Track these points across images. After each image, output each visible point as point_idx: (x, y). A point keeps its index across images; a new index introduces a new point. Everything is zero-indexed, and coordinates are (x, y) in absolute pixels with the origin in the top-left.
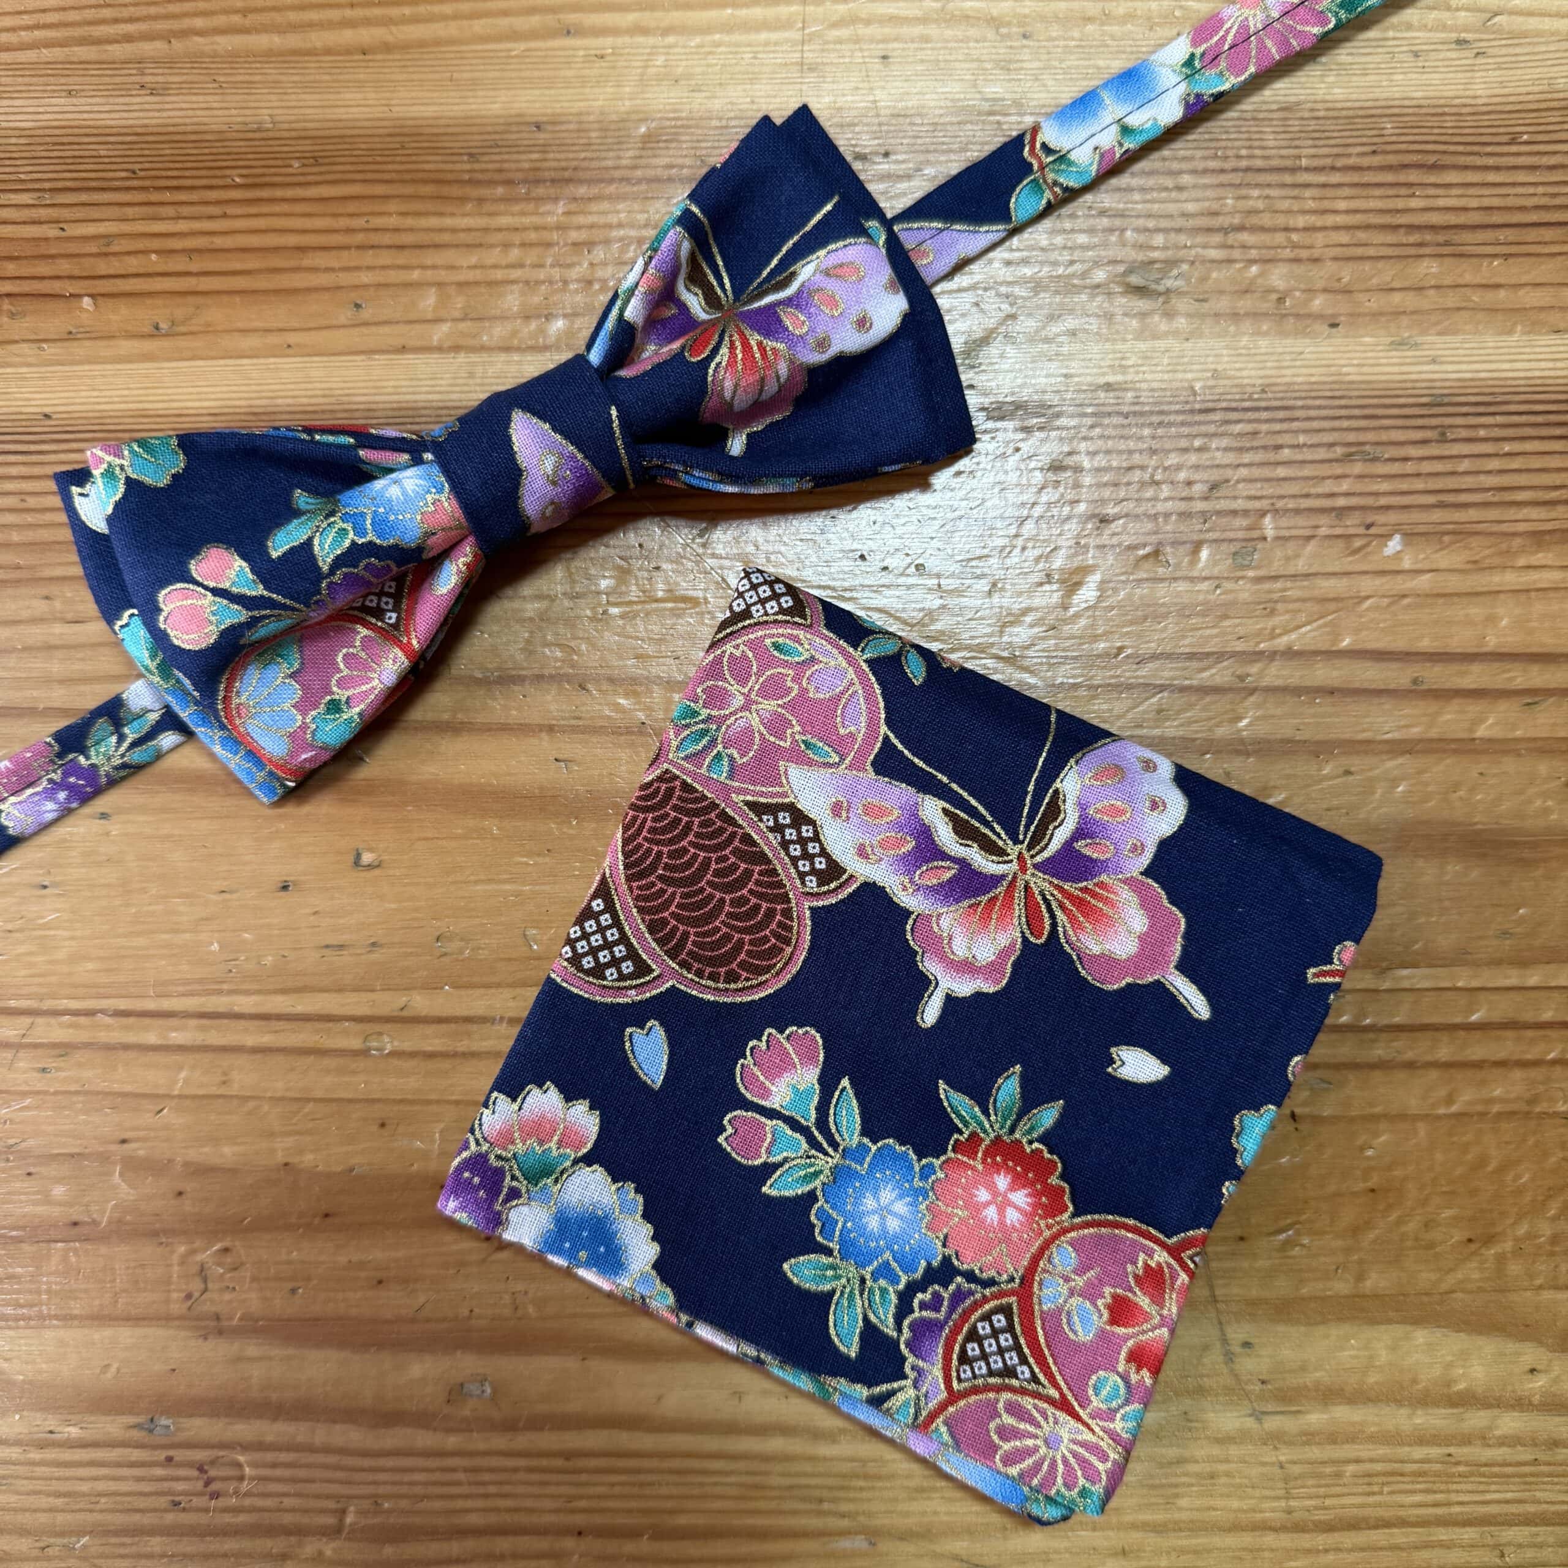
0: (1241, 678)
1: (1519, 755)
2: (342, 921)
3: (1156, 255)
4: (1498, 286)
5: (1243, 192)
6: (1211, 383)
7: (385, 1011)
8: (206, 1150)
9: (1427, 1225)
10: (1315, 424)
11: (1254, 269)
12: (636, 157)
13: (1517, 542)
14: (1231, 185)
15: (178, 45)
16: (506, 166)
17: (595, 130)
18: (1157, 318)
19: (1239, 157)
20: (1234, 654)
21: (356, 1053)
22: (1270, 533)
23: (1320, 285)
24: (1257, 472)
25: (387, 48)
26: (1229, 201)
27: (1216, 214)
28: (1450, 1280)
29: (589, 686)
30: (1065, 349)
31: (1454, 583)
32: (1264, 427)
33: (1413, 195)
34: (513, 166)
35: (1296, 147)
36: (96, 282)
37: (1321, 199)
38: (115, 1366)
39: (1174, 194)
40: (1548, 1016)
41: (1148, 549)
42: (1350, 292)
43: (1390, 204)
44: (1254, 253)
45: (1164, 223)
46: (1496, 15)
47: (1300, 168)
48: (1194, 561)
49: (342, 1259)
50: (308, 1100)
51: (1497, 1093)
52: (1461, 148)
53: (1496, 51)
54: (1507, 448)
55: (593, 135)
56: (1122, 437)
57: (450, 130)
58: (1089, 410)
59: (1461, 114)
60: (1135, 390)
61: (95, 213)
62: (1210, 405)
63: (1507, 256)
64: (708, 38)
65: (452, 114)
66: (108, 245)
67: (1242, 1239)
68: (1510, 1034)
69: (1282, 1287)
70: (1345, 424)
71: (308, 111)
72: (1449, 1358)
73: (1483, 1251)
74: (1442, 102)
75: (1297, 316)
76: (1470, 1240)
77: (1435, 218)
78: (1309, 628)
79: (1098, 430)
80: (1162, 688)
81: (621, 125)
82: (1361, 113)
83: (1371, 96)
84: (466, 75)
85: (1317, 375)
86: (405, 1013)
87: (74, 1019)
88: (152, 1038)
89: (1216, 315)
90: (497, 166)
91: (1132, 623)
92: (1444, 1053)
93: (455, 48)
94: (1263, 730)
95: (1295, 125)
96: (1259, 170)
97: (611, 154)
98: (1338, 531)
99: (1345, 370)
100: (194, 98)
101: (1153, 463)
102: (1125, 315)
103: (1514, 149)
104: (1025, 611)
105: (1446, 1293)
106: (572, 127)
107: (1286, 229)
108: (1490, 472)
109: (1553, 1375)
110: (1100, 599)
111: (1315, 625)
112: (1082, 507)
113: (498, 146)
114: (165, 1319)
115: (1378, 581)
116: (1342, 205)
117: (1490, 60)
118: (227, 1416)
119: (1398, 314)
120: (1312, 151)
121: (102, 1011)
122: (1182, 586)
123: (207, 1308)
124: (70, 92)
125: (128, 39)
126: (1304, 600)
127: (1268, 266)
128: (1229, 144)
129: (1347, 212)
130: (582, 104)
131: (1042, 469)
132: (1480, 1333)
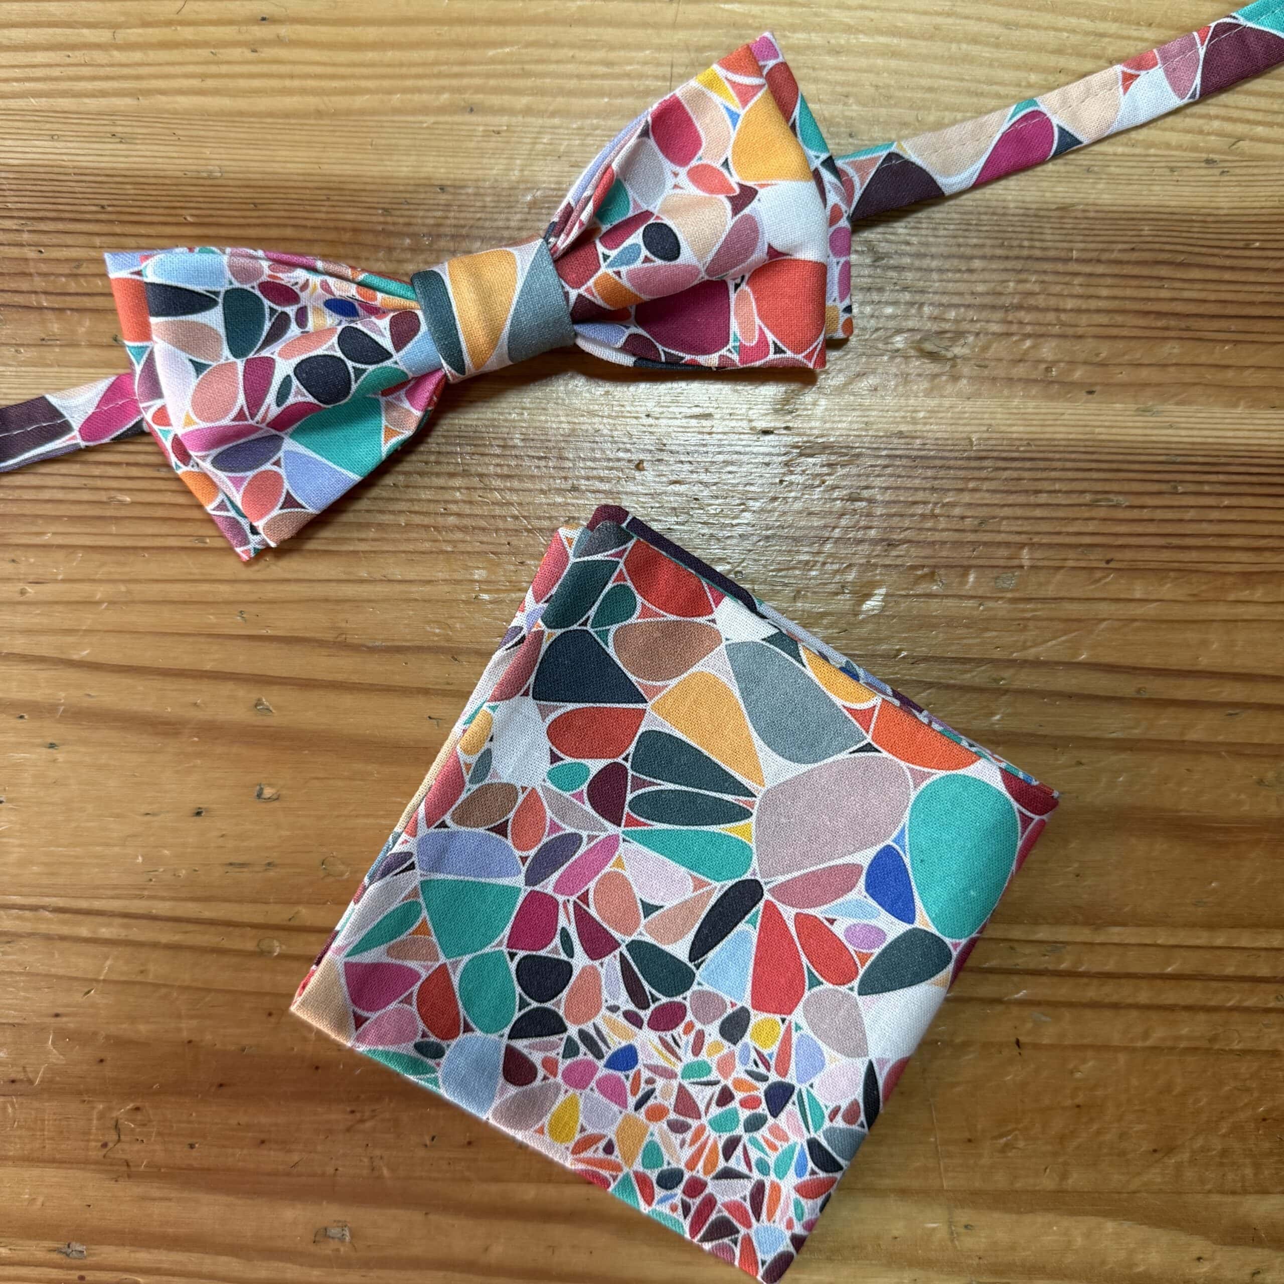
0: (996, 681)
1: (1221, 757)
2: (245, 844)
3: (947, 326)
4: (1228, 367)
5: (1023, 276)
6: (985, 435)
7: (275, 920)
8: (124, 1026)
9: (1122, 1136)
10: (1070, 475)
11: (1028, 343)
12: (522, 220)
13: (1230, 580)
14: (1014, 270)
15: (144, 102)
16: (413, 221)
17: (489, 195)
18: (944, 378)
19: (1021, 247)
20: (992, 661)
21: (252, 954)
22: (1026, 563)
23: (1082, 357)
24: (1019, 512)
25: (319, 114)
26: (1012, 284)
27: (1000, 294)
28: (1135, 1184)
29: (460, 658)
30: (867, 402)
31: (1177, 612)
32: (1026, 474)
33: (1162, 287)
34: (419, 221)
35: (1071, 241)
36: (68, 298)
37: (1088, 286)
38: (40, 1200)
39: (966, 276)
40: (1230, 970)
41: (926, 570)
42: (1107, 365)
43: (1143, 293)
44: (1029, 329)
45: (956, 300)
46: (1240, 139)
47: (1071, 259)
48: (963, 583)
49: (233, 1122)
50: (209, 990)
51: (1185, 1031)
52: (1204, 250)
53: (1238, 171)
54: (1226, 502)
55: (488, 199)
56: (909, 477)
57: (368, 187)
58: (884, 453)
59: (1205, 222)
60: (923, 438)
61: (69, 240)
62: (984, 454)
63: (1236, 342)
64: (588, 122)
65: (369, 174)
66: (78, 267)
67: (970, 1141)
68: (1198, 984)
69: (1000, 1180)
70: (1095, 475)
71: (253, 164)
72: (1132, 1246)
73: (1166, 1160)
74: (1191, 210)
75: (1062, 383)
76: (1155, 1151)
77: (1180, 308)
78: (1054, 642)
79: (889, 471)
80: (930, 685)
81: (512, 192)
82: (1125, 216)
83: (1133, 202)
84: (383, 142)
85: (1075, 434)
86: (292, 923)
87: (21, 912)
88: (84, 932)
89: (994, 379)
90: (406, 220)
91: (909, 630)
92: (1144, 997)
93: (376, 118)
94: (1014, 725)
95: (1069, 223)
96: (1038, 259)
97: (503, 216)
98: (1083, 564)
99: (1097, 430)
100: (156, 148)
101: (933, 500)
102: (919, 375)
103: (1248, 253)
104: (823, 615)
105: (1134, 1192)
106: (470, 191)
107: (1057, 310)
108: (1211, 521)
109: (1216, 1263)
110: (883, 609)
111: (1060, 640)
112: (873, 533)
113: (408, 204)
114: (83, 1163)
115: (1113, 607)
116: (1104, 292)
117: (1234, 178)
118: (132, 1245)
119: (1145, 385)
120: (1082, 245)
121: (44, 908)
122: (950, 602)
123: (120, 1155)
124: (52, 136)
125: (103, 94)
126: (1051, 619)
127: (1042, 340)
128: (1014, 236)
129: (1107, 298)
130: (480, 172)
131: (842, 500)
132: (1160, 1227)
